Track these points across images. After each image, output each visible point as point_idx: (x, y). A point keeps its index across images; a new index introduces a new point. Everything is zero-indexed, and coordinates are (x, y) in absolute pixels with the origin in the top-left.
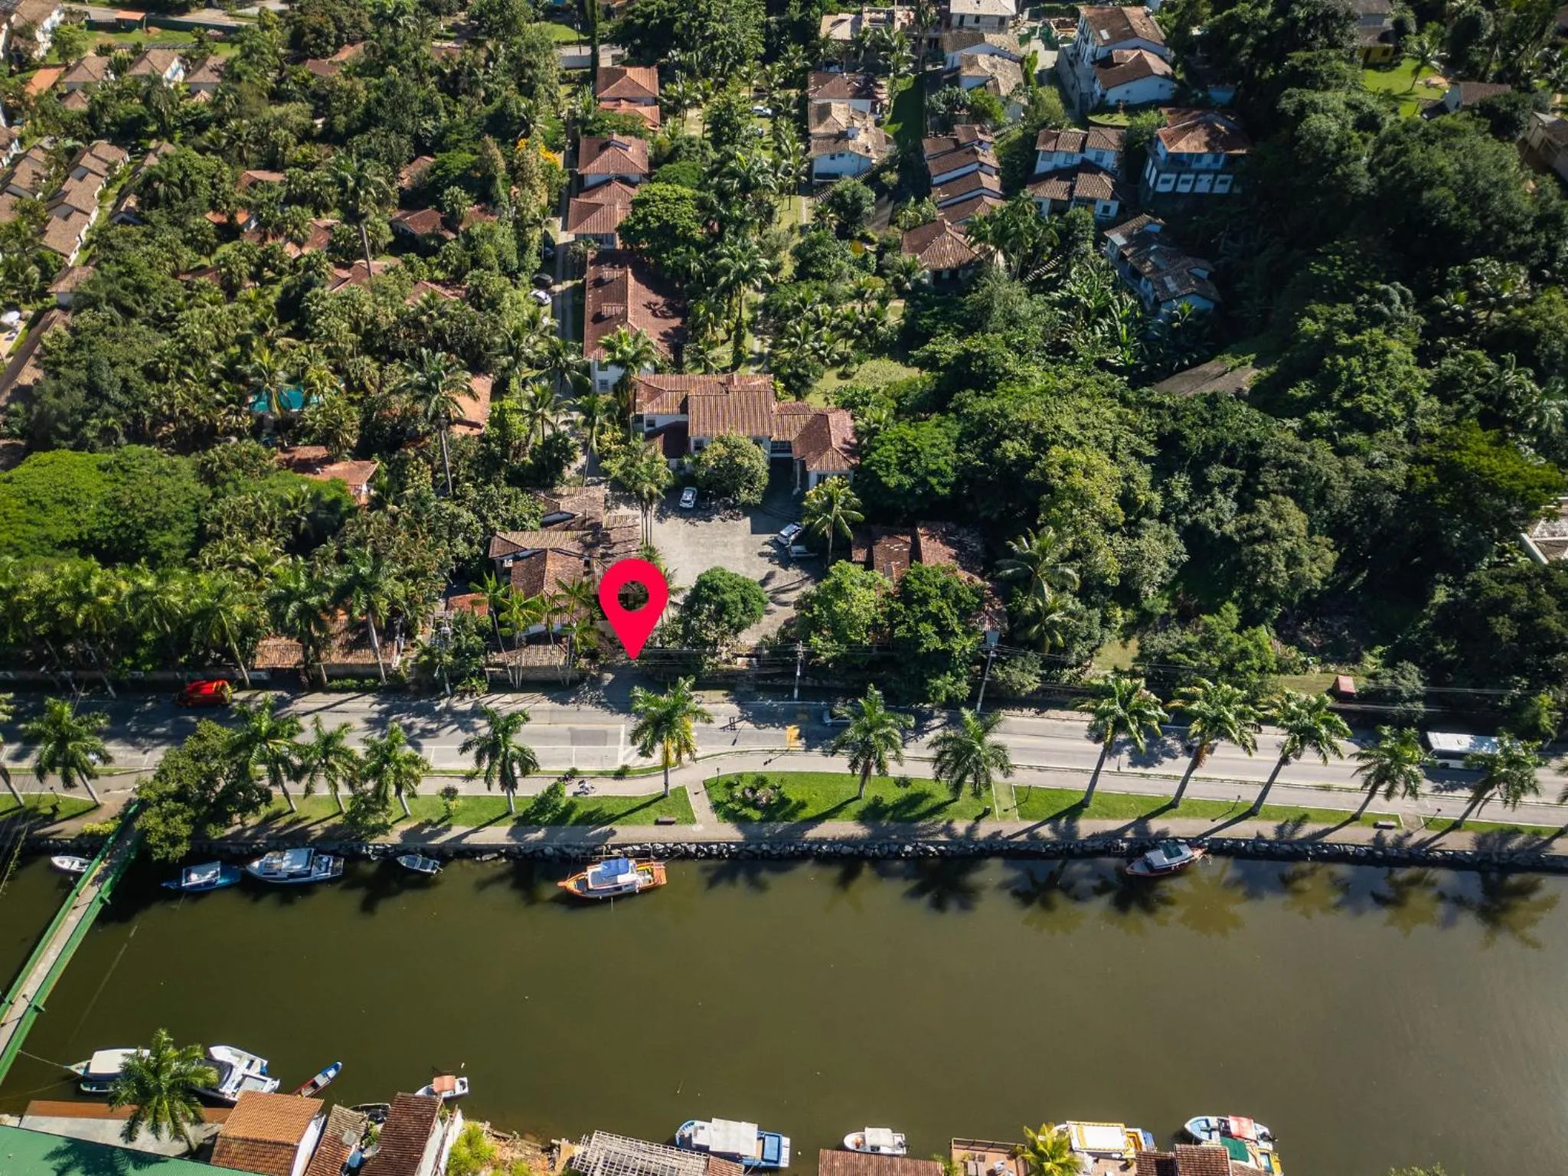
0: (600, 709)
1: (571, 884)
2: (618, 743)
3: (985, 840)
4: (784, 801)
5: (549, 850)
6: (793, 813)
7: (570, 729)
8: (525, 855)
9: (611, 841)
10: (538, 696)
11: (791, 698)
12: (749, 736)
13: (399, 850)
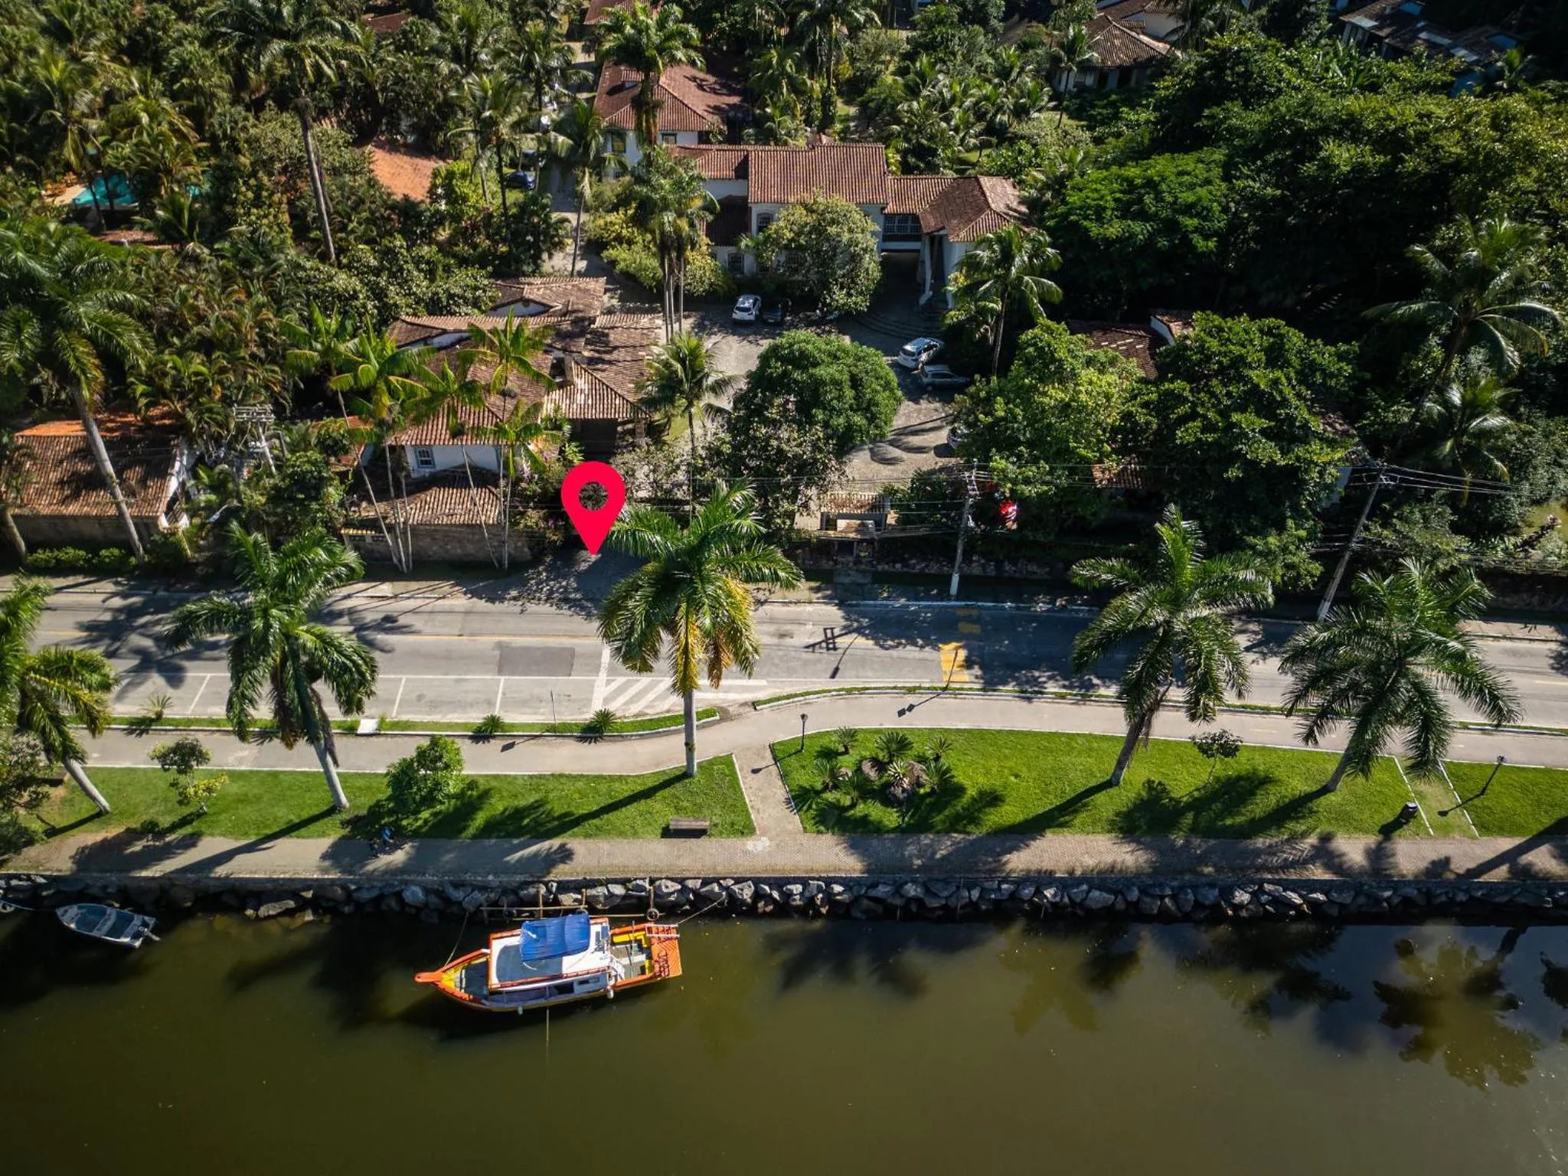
0: (566, 611)
1: (451, 979)
2: (596, 670)
3: (1417, 881)
4: (947, 790)
5: (414, 894)
6: (970, 817)
7: (500, 645)
8: (359, 905)
9: (562, 872)
10: (446, 587)
11: (944, 594)
12: (863, 662)
13: (65, 890)
